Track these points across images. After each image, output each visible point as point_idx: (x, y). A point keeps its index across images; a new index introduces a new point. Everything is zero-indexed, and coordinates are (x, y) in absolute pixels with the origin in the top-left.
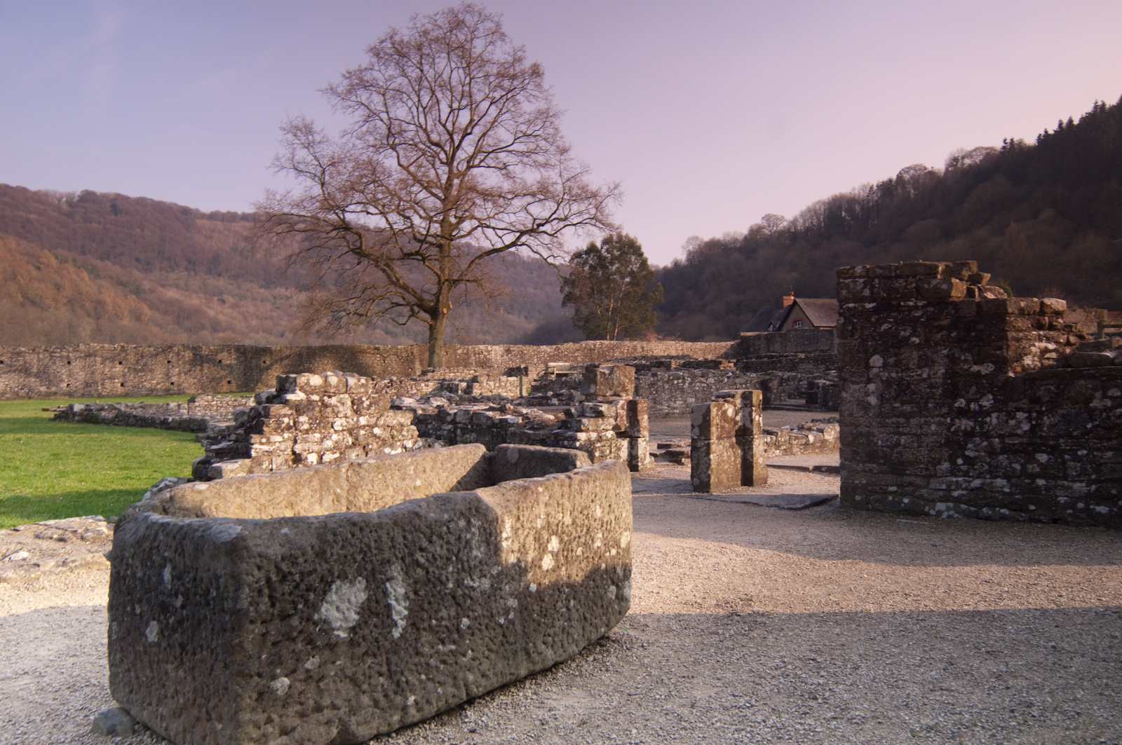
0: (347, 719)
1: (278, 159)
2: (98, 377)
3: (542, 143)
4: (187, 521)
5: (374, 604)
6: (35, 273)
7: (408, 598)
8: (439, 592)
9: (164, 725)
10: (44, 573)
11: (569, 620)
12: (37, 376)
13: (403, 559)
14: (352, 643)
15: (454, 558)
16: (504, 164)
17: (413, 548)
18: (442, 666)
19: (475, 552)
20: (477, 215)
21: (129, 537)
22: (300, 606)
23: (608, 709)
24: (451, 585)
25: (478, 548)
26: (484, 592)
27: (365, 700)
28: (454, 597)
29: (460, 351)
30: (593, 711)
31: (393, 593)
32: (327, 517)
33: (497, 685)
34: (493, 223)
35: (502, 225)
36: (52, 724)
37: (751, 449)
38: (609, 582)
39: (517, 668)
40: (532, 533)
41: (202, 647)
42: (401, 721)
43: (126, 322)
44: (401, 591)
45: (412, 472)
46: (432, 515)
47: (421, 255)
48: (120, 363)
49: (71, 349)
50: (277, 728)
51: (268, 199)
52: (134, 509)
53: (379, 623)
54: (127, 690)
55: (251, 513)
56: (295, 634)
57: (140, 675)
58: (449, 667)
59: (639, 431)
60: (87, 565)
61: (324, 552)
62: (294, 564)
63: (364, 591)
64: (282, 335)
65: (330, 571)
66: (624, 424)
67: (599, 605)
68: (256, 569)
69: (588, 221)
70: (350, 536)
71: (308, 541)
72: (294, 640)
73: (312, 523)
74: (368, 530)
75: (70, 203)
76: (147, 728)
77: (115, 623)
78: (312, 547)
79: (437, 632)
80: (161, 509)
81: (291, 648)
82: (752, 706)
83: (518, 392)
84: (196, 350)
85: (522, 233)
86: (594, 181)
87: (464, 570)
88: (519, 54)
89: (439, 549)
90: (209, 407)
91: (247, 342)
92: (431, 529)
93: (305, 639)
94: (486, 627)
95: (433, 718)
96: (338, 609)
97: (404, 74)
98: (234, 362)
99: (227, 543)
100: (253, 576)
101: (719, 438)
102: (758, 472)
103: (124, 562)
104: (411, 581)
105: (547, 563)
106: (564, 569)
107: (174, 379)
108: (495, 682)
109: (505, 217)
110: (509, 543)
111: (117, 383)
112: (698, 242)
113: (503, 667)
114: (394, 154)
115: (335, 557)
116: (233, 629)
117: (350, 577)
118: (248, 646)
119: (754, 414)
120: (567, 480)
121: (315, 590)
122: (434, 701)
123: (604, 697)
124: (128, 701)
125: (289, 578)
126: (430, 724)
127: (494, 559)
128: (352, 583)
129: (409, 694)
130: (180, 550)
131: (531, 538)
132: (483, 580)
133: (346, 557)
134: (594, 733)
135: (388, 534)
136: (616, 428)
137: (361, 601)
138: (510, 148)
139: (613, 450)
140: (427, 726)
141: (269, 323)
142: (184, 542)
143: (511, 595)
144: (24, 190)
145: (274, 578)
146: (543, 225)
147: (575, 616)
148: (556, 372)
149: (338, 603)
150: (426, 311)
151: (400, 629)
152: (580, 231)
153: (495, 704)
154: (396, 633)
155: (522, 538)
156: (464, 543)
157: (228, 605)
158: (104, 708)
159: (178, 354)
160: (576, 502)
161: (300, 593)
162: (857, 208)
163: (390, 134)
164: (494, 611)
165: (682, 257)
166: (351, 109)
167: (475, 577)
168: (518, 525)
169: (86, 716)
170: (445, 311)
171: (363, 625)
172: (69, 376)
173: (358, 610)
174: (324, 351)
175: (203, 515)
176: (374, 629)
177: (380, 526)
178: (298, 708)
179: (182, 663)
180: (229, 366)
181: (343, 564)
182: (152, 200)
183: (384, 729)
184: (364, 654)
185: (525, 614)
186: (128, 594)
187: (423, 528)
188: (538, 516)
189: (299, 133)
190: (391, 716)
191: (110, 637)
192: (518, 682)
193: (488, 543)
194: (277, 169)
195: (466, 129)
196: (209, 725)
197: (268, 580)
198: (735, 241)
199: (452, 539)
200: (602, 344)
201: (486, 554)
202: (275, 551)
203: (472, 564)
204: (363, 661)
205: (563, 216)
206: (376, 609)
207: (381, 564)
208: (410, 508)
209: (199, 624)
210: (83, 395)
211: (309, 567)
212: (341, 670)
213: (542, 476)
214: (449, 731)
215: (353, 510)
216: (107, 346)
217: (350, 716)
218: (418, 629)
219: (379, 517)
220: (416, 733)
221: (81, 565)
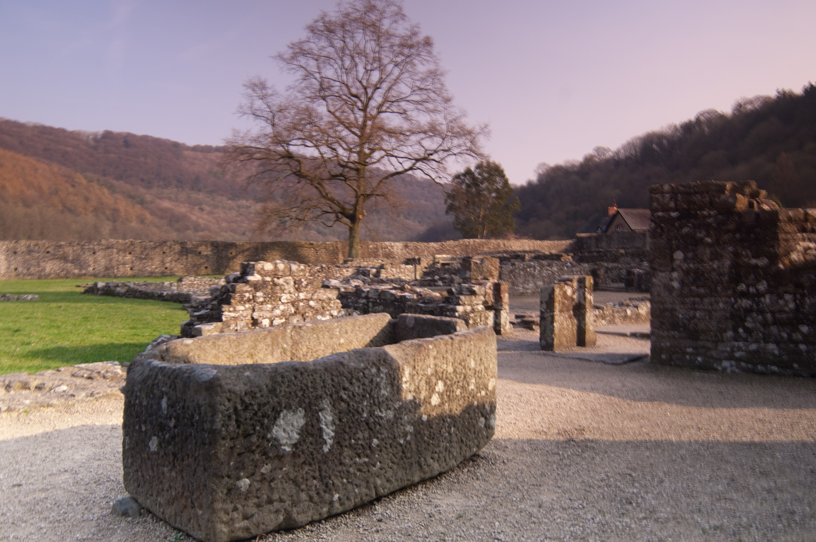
0: (290, 509)
1: (241, 107)
2: (114, 263)
3: (432, 95)
4: (178, 366)
5: (310, 428)
6: (71, 189)
7: (335, 424)
8: (357, 420)
9: (161, 510)
10: (78, 401)
11: (451, 442)
12: (72, 262)
13: (331, 396)
14: (294, 455)
15: (368, 396)
16: (404, 110)
17: (338, 388)
18: (358, 473)
19: (383, 392)
20: (385, 147)
21: (137, 377)
22: (258, 428)
23: (478, 507)
24: (365, 415)
25: (385, 389)
26: (388, 421)
27: (303, 496)
28: (367, 424)
29: (371, 246)
30: (467, 508)
31: (324, 420)
32: (277, 364)
33: (397, 488)
34: (396, 153)
35: (402, 155)
36: (84, 507)
37: (584, 319)
38: (480, 415)
39: (412, 476)
40: (424, 378)
41: (188, 456)
42: (329, 512)
43: (134, 224)
44: (330, 418)
45: (338, 333)
46: (352, 364)
47: (343, 176)
48: (130, 253)
49: (96, 243)
50: (241, 514)
51: (234, 136)
52: (141, 356)
53: (314, 442)
54: (136, 485)
55: (223, 361)
56: (254, 448)
57: (145, 474)
58: (363, 474)
59: (501, 305)
60: (108, 396)
61: (275, 389)
62: (254, 397)
63: (303, 418)
64: (244, 234)
65: (279, 403)
66: (491, 300)
67: (472, 432)
68: (226, 401)
69: (465, 152)
70: (293, 378)
71: (264, 381)
72: (253, 452)
73: (267, 369)
74: (306, 374)
75: (95, 139)
76: (149, 512)
77: (127, 437)
78: (267, 386)
79: (355, 449)
80: (160, 357)
81: (251, 458)
82: (584, 507)
83: (413, 276)
84: (183, 244)
85: (417, 160)
86: (470, 123)
87: (375, 404)
88: (416, 29)
89: (357, 389)
90: (192, 285)
91: (219, 239)
92: (351, 374)
93: (261, 451)
94: (391, 446)
95: (352, 510)
96: (284, 430)
97: (332, 46)
98: (210, 253)
99: (205, 382)
100: (224, 406)
101: (561, 311)
102: (589, 336)
103: (134, 394)
104: (337, 412)
105: (435, 400)
106: (447, 404)
107: (168, 265)
108: (396, 485)
109: (405, 149)
110: (408, 385)
111: (128, 267)
112: (545, 167)
113: (402, 475)
114: (324, 103)
115: (283, 393)
116: (211, 443)
117: (293, 407)
118: (221, 456)
119: (586, 294)
120: (450, 340)
121: (269, 417)
122: (352, 498)
123: (475, 498)
124: (136, 493)
125: (250, 408)
126: (349, 514)
127: (396, 397)
128: (295, 412)
129: (334, 493)
130: (173, 386)
131: (423, 383)
132: (389, 412)
133: (290, 393)
134: (468, 524)
135: (321, 377)
136: (485, 303)
137: (301, 425)
138: (408, 99)
139: (483, 319)
140: (347, 516)
141: (234, 226)
142: (176, 381)
143: (409, 423)
144: (63, 131)
145: (239, 407)
146: (431, 154)
147: (455, 439)
148: (441, 262)
149: (285, 427)
150: (347, 217)
151: (329, 446)
152: (459, 159)
153: (396, 501)
154: (326, 449)
155: (417, 381)
156: (375, 385)
157: (207, 426)
158: (120, 497)
159: (170, 247)
160: (457, 357)
161: (258, 419)
162: (665, 142)
163: (322, 89)
164: (396, 434)
165: (534, 178)
166: (293, 71)
167: (383, 410)
168: (415, 372)
169: (107, 502)
170: (361, 217)
171: (302, 442)
172: (95, 262)
173: (299, 431)
174: (274, 245)
175: (189, 362)
176: (310, 446)
177: (315, 371)
178: (256, 500)
179: (174, 466)
180: (206, 256)
181: (288, 398)
182: (151, 137)
183: (317, 517)
184: (303, 463)
185: (419, 436)
186: (137, 417)
187: (346, 374)
188: (429, 366)
189: (256, 89)
190: (322, 508)
191: (124, 447)
192: (413, 486)
193: (392, 385)
194: (240, 115)
195: (376, 85)
196: (193, 511)
197: (235, 409)
198: (573, 166)
199: (367, 382)
200: (474, 242)
201: (391, 393)
202: (240, 388)
203: (381, 400)
204: (302, 468)
205: (446, 148)
206: (311, 431)
207: (316, 399)
208: (337, 358)
209: (187, 439)
210: (104, 276)
211: (264, 400)
212: (286, 474)
213: (432, 337)
214: (363, 520)
215: (295, 359)
216: (120, 241)
217: (292, 508)
218: (341, 446)
219: (314, 365)
220: (339, 521)
221: (104, 396)
